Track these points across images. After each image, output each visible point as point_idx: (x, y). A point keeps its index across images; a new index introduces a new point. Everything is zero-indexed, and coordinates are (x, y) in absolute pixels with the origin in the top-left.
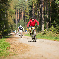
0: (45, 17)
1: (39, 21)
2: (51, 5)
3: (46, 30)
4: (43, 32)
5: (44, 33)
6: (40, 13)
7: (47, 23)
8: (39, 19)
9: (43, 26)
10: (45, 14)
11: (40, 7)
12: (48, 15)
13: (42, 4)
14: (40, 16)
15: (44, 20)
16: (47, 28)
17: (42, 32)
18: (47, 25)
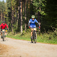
0: (23, 19)
1: (18, 22)
2: (29, 7)
3: (24, 31)
5: (23, 34)
6: (18, 14)
7: (25, 24)
8: (18, 20)
9: (21, 27)
10: (23, 16)
11: (19, 9)
12: (26, 17)
13: (21, 6)
14: (18, 17)
16: (25, 29)
17: (21, 33)
18: (25, 26)
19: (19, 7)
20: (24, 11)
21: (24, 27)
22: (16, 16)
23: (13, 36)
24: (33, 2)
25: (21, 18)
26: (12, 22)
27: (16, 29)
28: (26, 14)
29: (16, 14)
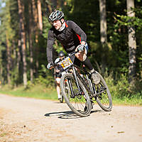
1: (18, 67)
2: (37, 41)
3: (30, 83)
4: (25, 87)
5: (27, 88)
6: (19, 54)
7: (31, 70)
8: (18, 64)
9: (25, 76)
10: (27, 56)
11: (19, 44)
12: (32, 57)
13: (22, 40)
14: (19, 59)
15: (26, 66)
16: (31, 79)
18: (32, 74)
19: (19, 42)
20: (28, 46)
21: (30, 74)
22: (14, 57)
23: (11, 91)
24: (43, 33)
25: (24, 60)
26: (8, 68)
27: (15, 79)
28: (31, 53)
29: (15, 53)
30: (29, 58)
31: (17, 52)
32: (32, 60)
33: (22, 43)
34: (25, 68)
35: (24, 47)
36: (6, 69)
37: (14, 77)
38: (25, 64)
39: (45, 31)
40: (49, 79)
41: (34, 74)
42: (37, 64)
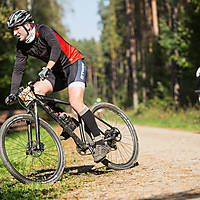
2: (151, 50)
3: (143, 106)
4: (135, 111)
5: (139, 113)
6: (127, 67)
8: (126, 81)
9: (135, 96)
10: (138, 70)
11: (128, 55)
13: (132, 49)
14: (127, 74)
15: (138, 84)
16: (144, 101)
18: (144, 94)
20: (139, 58)
21: (142, 94)
22: (121, 71)
24: (160, 39)
25: (134, 75)
26: (113, 86)
27: (123, 100)
29: (122, 67)
30: (140, 73)
31: (124, 65)
32: (144, 75)
33: (131, 54)
34: (135, 87)
35: (134, 58)
36: (111, 88)
37: (121, 98)
38: (136, 81)
39: (162, 37)
40: (167, 101)
41: (148, 94)
42: (152, 81)
